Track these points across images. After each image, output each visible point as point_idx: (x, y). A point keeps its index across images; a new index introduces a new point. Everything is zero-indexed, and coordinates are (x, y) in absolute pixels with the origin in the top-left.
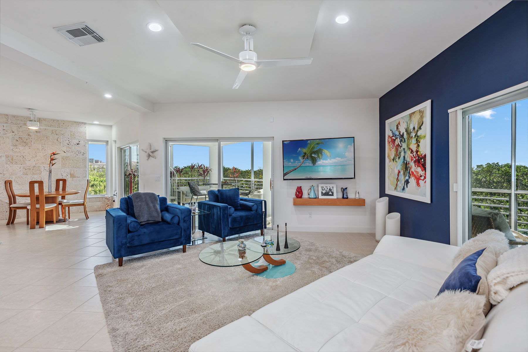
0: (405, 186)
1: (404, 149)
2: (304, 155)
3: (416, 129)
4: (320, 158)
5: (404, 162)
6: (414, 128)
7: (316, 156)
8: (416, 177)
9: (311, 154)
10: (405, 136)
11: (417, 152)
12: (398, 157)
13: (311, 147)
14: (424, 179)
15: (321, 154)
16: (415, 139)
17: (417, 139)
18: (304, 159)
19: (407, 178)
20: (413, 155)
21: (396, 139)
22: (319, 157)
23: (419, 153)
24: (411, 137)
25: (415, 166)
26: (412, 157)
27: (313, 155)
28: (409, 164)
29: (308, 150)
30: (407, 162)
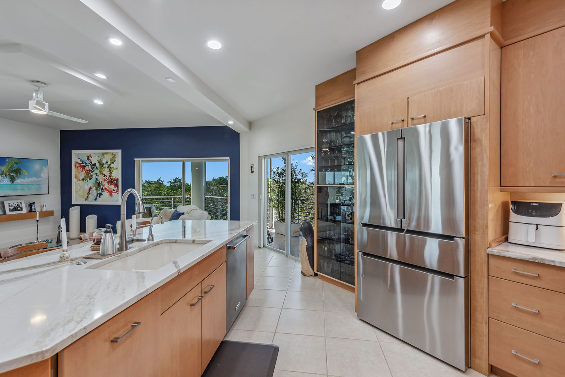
0: (98, 197)
1: (96, 174)
2: (1, 173)
3: (109, 163)
4: (18, 177)
5: (96, 182)
6: (107, 162)
7: (15, 175)
8: (109, 191)
9: (9, 173)
10: (98, 165)
11: (110, 176)
12: (89, 178)
13: (9, 165)
14: (117, 192)
15: (20, 173)
16: (108, 169)
17: (110, 169)
18: (2, 178)
19: (100, 192)
20: (107, 178)
21: (86, 166)
22: (17, 175)
23: (111, 177)
24: (104, 167)
25: (108, 185)
26: (105, 179)
27: (12, 174)
28: (102, 183)
29: (7, 168)
30: (99, 182)
